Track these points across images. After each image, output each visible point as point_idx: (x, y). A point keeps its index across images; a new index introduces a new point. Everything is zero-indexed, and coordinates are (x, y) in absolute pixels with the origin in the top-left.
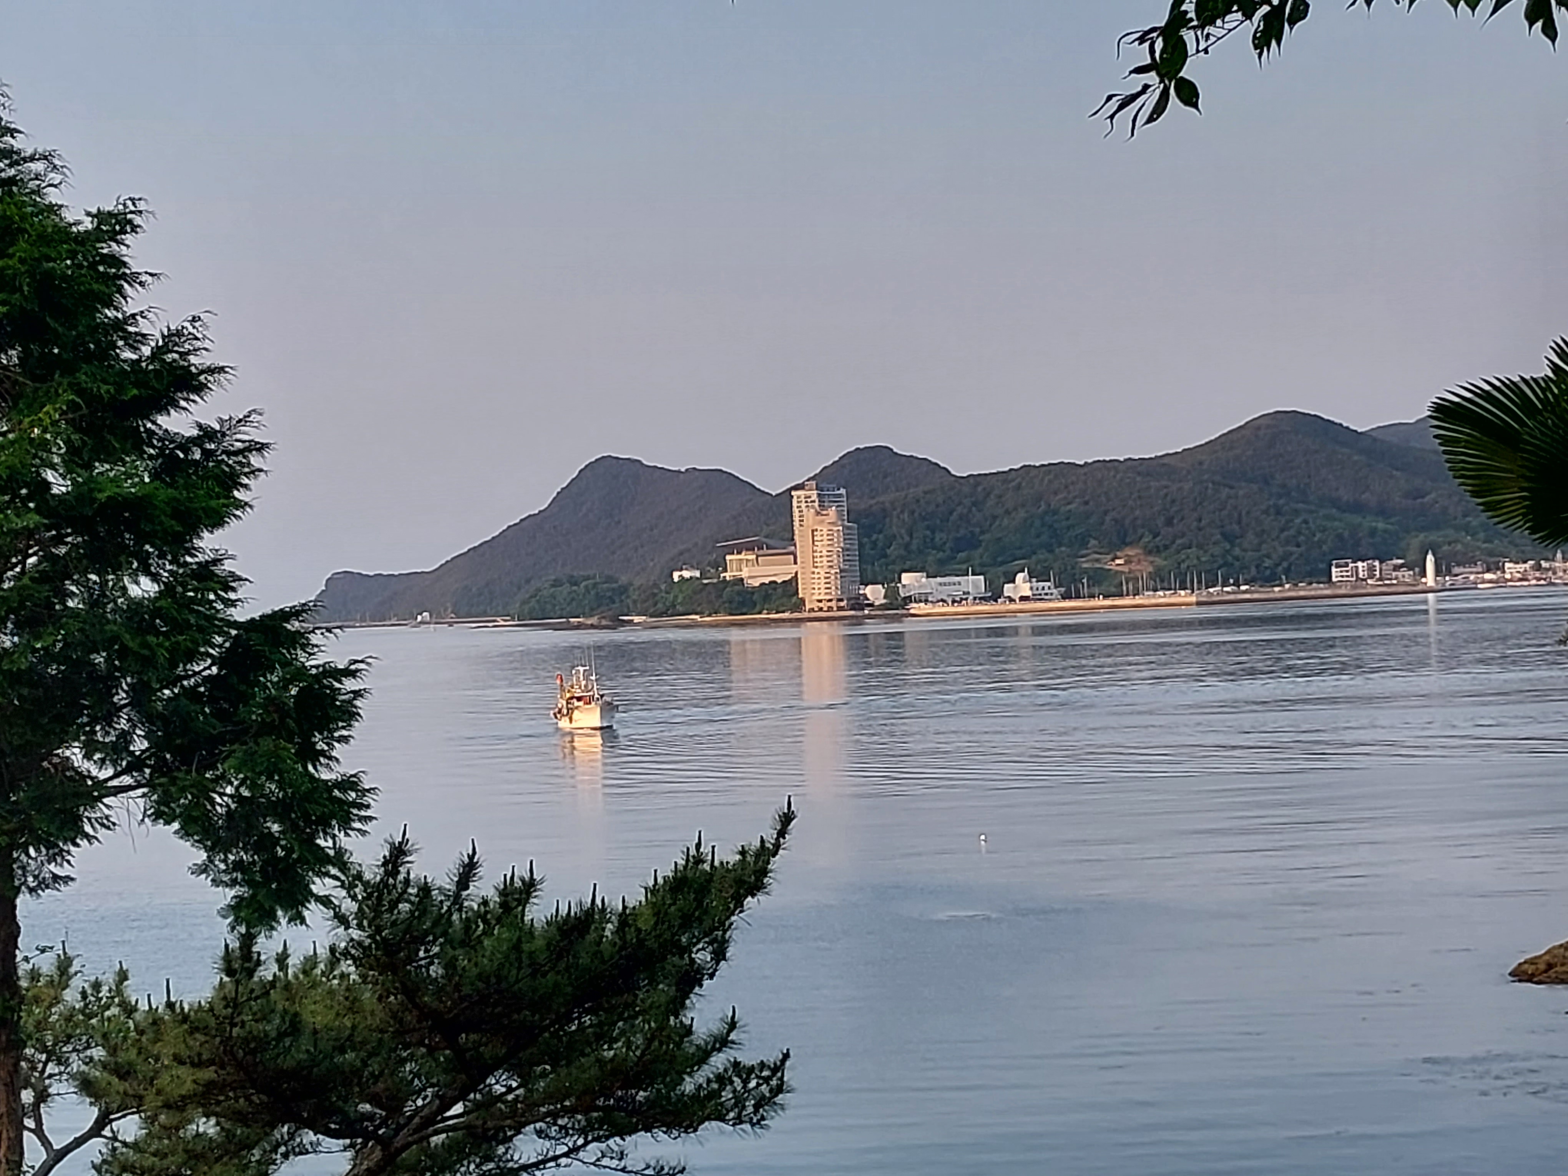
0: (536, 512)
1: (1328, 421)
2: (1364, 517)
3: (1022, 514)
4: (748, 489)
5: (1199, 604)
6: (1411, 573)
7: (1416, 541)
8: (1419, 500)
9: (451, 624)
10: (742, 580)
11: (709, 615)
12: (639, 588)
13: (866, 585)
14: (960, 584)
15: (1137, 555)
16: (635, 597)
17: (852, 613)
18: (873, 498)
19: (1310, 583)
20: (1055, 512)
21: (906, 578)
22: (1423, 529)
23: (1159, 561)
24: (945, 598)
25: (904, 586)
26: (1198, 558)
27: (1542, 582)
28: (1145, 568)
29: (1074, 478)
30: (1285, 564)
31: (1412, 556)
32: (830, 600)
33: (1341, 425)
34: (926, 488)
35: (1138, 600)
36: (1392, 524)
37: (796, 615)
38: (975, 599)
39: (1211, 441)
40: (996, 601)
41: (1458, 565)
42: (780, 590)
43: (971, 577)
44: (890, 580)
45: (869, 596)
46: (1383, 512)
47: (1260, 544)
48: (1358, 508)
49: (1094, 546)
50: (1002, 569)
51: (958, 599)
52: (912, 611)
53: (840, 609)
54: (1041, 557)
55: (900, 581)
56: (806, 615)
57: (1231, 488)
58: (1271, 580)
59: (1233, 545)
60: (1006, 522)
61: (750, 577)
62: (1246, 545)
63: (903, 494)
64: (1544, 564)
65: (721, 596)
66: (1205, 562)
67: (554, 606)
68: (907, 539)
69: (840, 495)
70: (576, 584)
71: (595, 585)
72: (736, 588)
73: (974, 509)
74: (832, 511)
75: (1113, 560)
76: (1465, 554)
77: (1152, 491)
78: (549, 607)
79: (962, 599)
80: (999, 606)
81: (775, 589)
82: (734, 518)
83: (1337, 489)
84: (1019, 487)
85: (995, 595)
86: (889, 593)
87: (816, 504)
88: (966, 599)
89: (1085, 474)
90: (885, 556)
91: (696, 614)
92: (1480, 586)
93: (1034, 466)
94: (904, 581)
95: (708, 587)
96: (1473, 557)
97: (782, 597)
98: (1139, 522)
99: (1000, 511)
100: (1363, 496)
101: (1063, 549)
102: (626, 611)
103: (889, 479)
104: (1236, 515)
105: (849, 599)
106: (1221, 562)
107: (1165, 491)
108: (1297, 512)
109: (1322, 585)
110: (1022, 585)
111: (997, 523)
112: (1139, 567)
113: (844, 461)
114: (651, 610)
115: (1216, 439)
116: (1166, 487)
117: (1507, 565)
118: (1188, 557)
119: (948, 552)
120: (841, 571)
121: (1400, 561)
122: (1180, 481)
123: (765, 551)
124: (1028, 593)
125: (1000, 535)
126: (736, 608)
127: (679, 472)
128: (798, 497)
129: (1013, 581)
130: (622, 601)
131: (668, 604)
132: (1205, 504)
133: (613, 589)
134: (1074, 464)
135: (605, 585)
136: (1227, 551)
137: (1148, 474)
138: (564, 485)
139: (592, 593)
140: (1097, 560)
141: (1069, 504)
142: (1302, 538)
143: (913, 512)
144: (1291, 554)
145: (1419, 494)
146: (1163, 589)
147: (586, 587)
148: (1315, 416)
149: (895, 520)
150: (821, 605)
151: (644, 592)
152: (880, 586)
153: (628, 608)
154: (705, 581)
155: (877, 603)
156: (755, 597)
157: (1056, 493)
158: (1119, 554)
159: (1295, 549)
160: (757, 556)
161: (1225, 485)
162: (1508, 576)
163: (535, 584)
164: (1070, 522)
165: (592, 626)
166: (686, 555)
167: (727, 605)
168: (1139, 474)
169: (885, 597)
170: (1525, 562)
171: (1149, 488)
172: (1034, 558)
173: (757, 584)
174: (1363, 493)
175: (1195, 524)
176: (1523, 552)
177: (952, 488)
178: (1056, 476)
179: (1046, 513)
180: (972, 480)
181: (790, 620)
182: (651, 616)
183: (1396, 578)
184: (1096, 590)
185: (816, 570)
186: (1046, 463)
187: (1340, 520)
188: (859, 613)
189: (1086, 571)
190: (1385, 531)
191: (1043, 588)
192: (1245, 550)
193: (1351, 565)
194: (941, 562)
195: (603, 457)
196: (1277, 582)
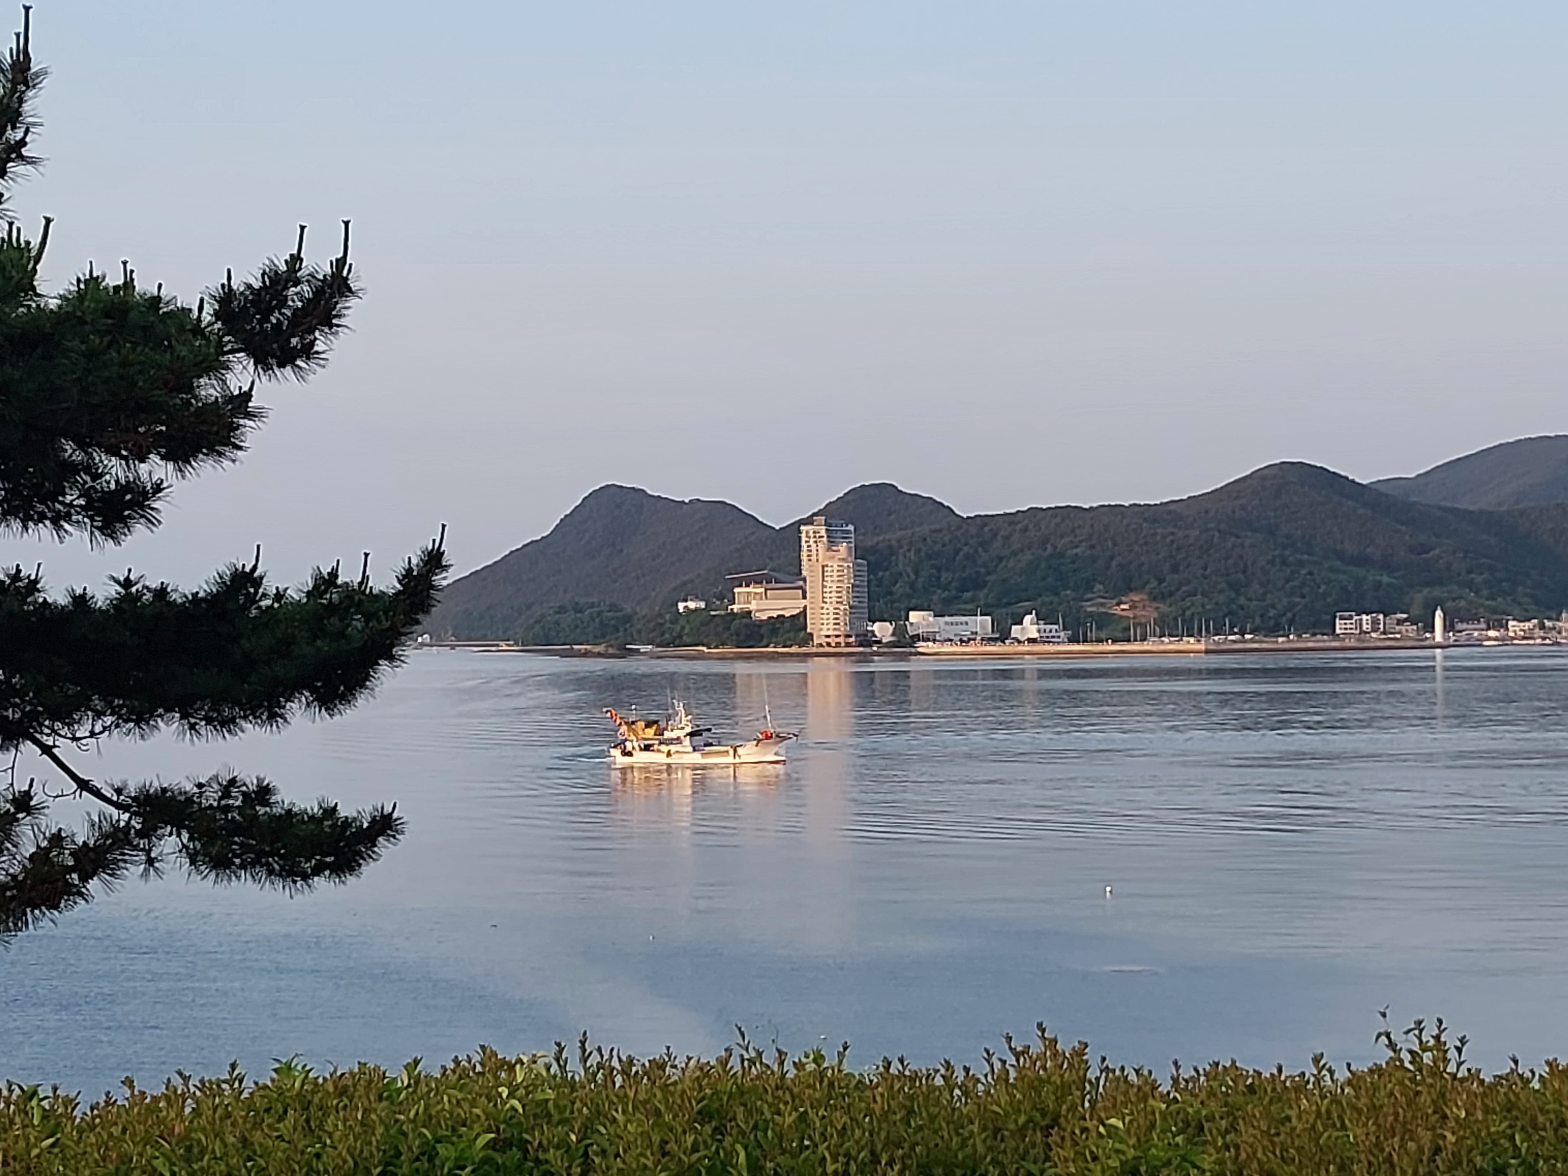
0: (539, 538)
1: (1334, 473)
2: (1368, 571)
3: (1028, 556)
4: (753, 522)
5: (1207, 652)
6: (1415, 627)
7: (1420, 596)
8: (1424, 556)
9: (453, 647)
10: (750, 612)
11: (716, 647)
12: (644, 617)
13: (874, 622)
14: (967, 623)
15: (1142, 600)
16: (639, 626)
17: (861, 649)
18: (878, 535)
19: (1314, 635)
20: (1062, 555)
21: (914, 616)
22: (1427, 584)
23: (1164, 608)
24: (952, 637)
25: (911, 624)
26: (1203, 606)
27: (1547, 641)
28: (1150, 614)
29: (1080, 522)
30: (1289, 615)
31: (1416, 611)
32: (837, 636)
33: (1347, 478)
34: (933, 527)
35: (1146, 646)
36: (1396, 578)
37: (803, 650)
38: (982, 639)
39: (1216, 490)
40: (1003, 642)
41: (1462, 622)
42: (787, 625)
43: (979, 618)
44: (898, 617)
45: (877, 633)
46: (1387, 566)
47: (1264, 594)
48: (1362, 561)
49: (1099, 591)
50: (1009, 610)
51: (965, 639)
52: (920, 650)
53: (848, 645)
54: (1047, 600)
55: (907, 619)
56: (814, 650)
57: (1238, 537)
58: (1274, 630)
59: (1238, 594)
60: (1011, 564)
61: (758, 611)
62: (1251, 595)
63: (909, 532)
64: (1548, 624)
65: (729, 628)
66: (1210, 610)
67: (558, 632)
68: (913, 577)
69: (848, 532)
70: (580, 611)
71: (600, 613)
72: (745, 620)
73: (980, 549)
74: (843, 548)
75: (1118, 604)
76: (1469, 610)
77: (1159, 537)
78: (553, 633)
79: (969, 640)
80: (1007, 648)
81: (783, 623)
82: (738, 550)
83: (1342, 543)
84: (1026, 529)
85: (1004, 636)
86: (898, 632)
87: (825, 539)
88: (974, 640)
89: (1092, 518)
90: (891, 593)
91: (703, 645)
92: (1486, 643)
93: (1041, 509)
94: (911, 620)
95: (716, 619)
96: (1476, 614)
97: (789, 632)
98: (1145, 567)
99: (1006, 552)
100: (1368, 550)
101: (1068, 592)
102: (629, 639)
103: (893, 517)
104: (1241, 564)
105: (857, 636)
106: (1226, 610)
107: (1171, 538)
108: (1301, 563)
109: (1325, 637)
110: (1029, 627)
111: (1004, 564)
112: (1143, 613)
113: (849, 497)
114: (658, 641)
115: (1222, 488)
116: (1173, 534)
117: (1511, 623)
118: (1193, 604)
119: (954, 592)
120: (851, 607)
121: (1405, 616)
122: (1187, 529)
123: (773, 585)
124: (1035, 635)
125: (1005, 576)
126: (744, 641)
127: (683, 502)
128: (807, 532)
129: (1021, 623)
130: (626, 630)
131: (674, 634)
132: (1212, 551)
133: (617, 618)
134: (1081, 508)
135: (610, 614)
136: (1233, 600)
137: (1155, 521)
138: (568, 512)
139: (597, 620)
140: (1102, 605)
141: (1076, 547)
142: (1306, 590)
143: (918, 551)
144: (1297, 604)
145: (1425, 549)
146: (1171, 635)
147: (591, 614)
148: (1321, 468)
149: (901, 558)
150: (828, 640)
151: (649, 622)
152: (888, 624)
153: (632, 636)
154: (713, 613)
155: (884, 641)
156: (762, 631)
157: (1062, 537)
158: (1123, 599)
159: (1298, 600)
160: (766, 590)
161: (1231, 534)
162: (1512, 634)
163: (537, 611)
164: (1075, 566)
165: (600, 655)
166: (689, 586)
167: (734, 638)
168: (1145, 520)
169: (893, 634)
170: (1529, 620)
171: (1155, 534)
172: (1039, 600)
173: (765, 618)
174: (1368, 546)
175: (1201, 571)
176: (1526, 610)
177: (959, 528)
178: (1063, 520)
179: (1051, 556)
180: (979, 520)
181: (798, 655)
182: (658, 646)
183: (1399, 633)
184: (1103, 635)
185: (826, 606)
186: (1053, 506)
187: (1345, 572)
188: (868, 650)
189: (1091, 615)
190: (1390, 585)
191: (1051, 631)
192: (1250, 600)
193: (1356, 618)
194: (947, 602)
195: (607, 486)
196: (1281, 633)
